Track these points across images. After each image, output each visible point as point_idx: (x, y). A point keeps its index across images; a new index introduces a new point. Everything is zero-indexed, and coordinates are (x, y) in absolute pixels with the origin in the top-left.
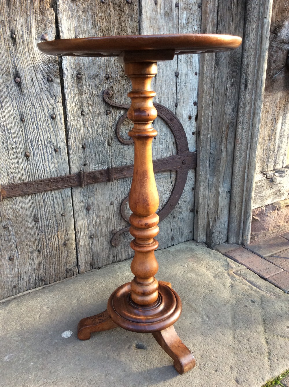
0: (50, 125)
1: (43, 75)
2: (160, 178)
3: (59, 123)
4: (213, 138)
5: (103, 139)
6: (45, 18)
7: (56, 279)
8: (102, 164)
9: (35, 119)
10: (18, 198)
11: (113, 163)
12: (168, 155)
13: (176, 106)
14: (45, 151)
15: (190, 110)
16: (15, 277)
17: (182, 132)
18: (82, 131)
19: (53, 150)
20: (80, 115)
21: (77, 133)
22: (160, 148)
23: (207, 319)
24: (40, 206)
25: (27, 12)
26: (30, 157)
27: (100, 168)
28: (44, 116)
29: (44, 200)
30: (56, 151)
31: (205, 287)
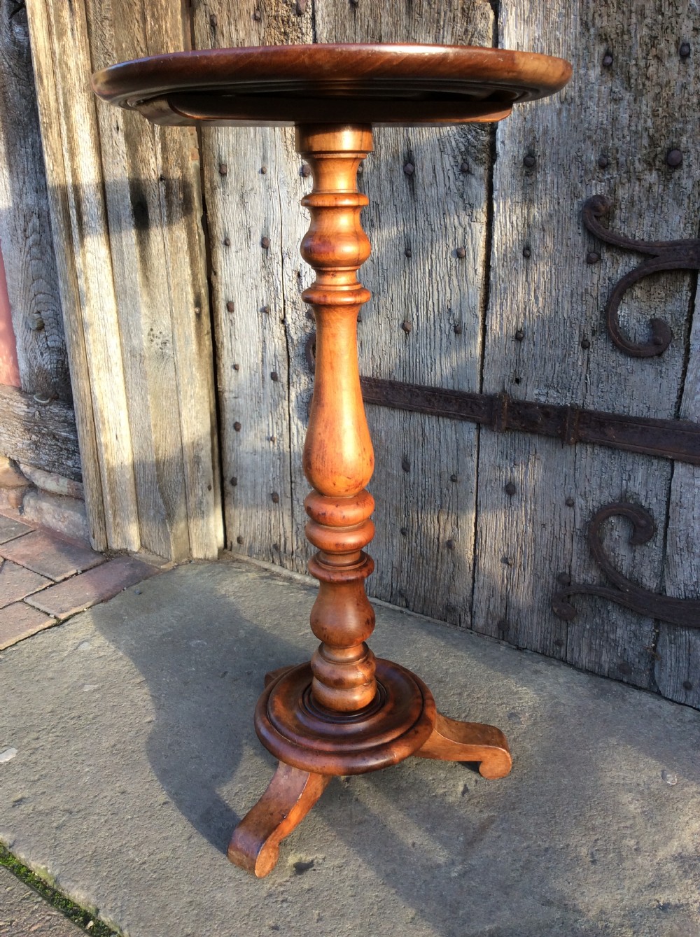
0: (453, 272)
1: (454, 157)
3: (470, 269)
5: (571, 327)
6: (470, 28)
8: (558, 391)
9: (430, 253)
11: (589, 397)
14: (438, 327)
18: (520, 295)
19: (452, 328)
20: (520, 255)
21: (506, 300)
23: (454, 874)
24: (415, 441)
25: (438, 21)
26: (411, 334)
27: (551, 400)
28: (445, 249)
29: (423, 430)
30: (457, 331)
31: (599, 842)
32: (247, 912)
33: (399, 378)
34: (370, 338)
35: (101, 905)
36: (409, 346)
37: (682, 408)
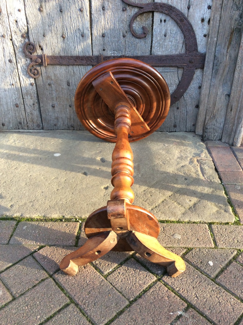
0: (79, 16)
2: (168, 72)
3: (85, 15)
4: (219, 42)
5: (119, 31)
7: (81, 128)
8: (117, 52)
9: (70, 10)
10: (57, 66)
11: (126, 52)
12: (177, 53)
13: (189, 8)
14: (75, 35)
15: (203, 13)
16: (55, 119)
17: (192, 33)
18: (103, 23)
19: (81, 35)
20: (101, 10)
21: (98, 24)
22: (170, 45)
23: (140, 176)
24: (71, 75)
26: (65, 39)
27: (115, 55)
28: (75, 9)
29: (74, 71)
30: (82, 36)
31: (163, 160)
32: (103, 200)
33: (62, 54)
34: (49, 42)
35: (64, 215)
36: (65, 43)
37: (152, 51)
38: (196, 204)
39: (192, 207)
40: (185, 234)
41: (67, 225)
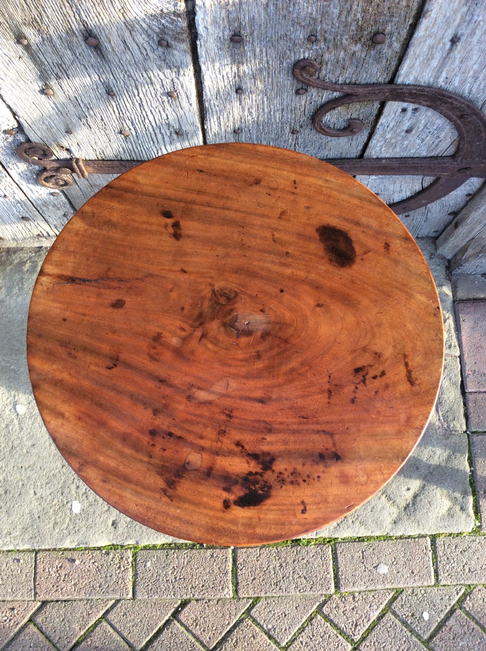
3: (185, 104)
5: (282, 125)
9: (136, 94)
12: (431, 155)
14: (158, 132)
18: (236, 113)
19: (173, 133)
20: (233, 93)
21: (223, 116)
22: (416, 145)
26: (130, 136)
28: (153, 92)
30: (179, 134)
33: (126, 157)
34: (86, 141)
36: (131, 142)
37: (366, 153)
38: (417, 494)
39: (409, 504)
40: (395, 563)
41: (212, 556)
